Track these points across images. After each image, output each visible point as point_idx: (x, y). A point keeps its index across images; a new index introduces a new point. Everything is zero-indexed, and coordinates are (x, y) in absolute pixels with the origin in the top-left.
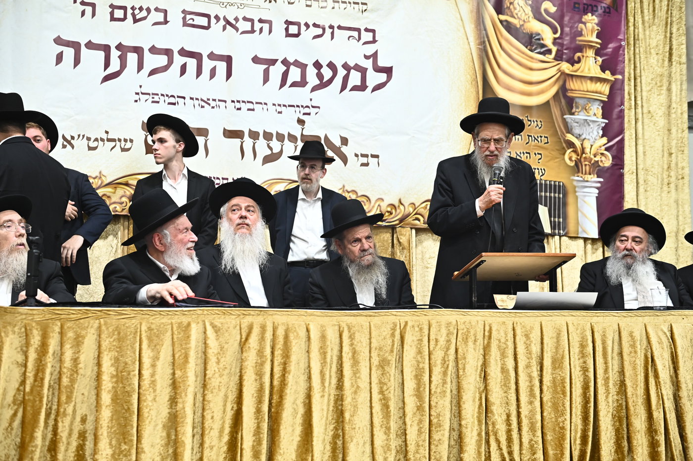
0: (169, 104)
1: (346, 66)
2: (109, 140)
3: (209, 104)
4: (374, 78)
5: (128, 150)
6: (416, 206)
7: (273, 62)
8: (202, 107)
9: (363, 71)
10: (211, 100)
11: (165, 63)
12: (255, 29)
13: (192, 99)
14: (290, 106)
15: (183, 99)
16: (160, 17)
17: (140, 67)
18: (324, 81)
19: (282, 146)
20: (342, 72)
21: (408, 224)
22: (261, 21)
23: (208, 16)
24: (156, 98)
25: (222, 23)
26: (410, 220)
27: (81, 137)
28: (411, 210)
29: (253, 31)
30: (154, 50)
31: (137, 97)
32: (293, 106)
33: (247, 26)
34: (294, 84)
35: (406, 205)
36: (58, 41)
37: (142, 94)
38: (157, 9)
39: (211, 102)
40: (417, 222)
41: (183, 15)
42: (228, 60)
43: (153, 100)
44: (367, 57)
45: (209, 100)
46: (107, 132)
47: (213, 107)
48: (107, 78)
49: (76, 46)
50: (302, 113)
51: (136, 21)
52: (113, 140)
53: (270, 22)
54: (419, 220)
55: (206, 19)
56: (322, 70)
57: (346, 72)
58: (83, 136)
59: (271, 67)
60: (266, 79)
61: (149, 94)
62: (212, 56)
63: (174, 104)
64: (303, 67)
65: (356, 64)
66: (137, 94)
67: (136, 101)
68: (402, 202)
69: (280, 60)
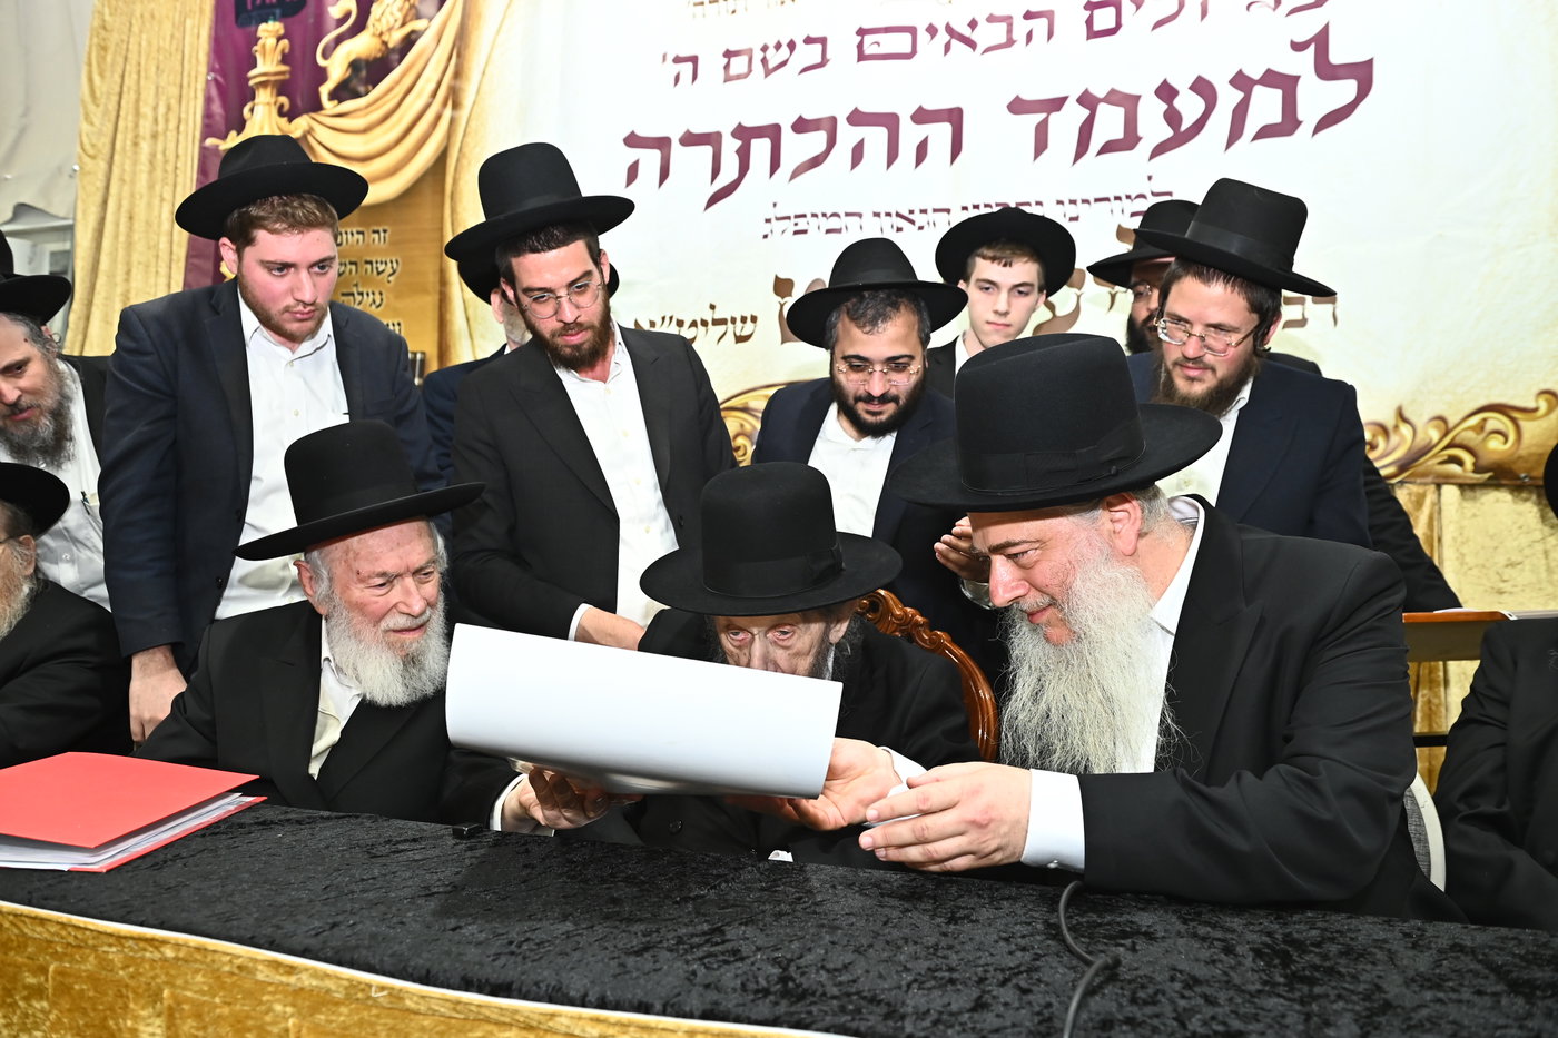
0: (828, 231)
1: (1241, 82)
2: (716, 322)
3: (913, 222)
4: (1317, 97)
5: (747, 338)
6: (1451, 425)
7: (1057, 104)
8: (899, 230)
9: (1286, 84)
10: (917, 212)
11: (822, 147)
12: (1015, 37)
13: (877, 215)
14: (1097, 200)
15: (856, 218)
16: (812, 54)
17: (775, 164)
18: (1183, 128)
19: (1079, 297)
20: (1228, 98)
21: (1424, 475)
22: (1029, 16)
23: (912, 31)
24: (802, 224)
25: (943, 37)
26: (1431, 462)
27: (667, 320)
28: (1435, 435)
29: (1010, 42)
30: (801, 126)
31: (766, 228)
32: (1107, 199)
33: (998, 33)
34: (1108, 148)
35: (1419, 422)
36: (633, 141)
37: (778, 219)
38: (809, 40)
39: (916, 217)
40: (1454, 468)
41: (859, 38)
42: (954, 117)
43: (798, 228)
44: (1298, 47)
45: (911, 212)
46: (712, 307)
47: (921, 228)
48: (715, 199)
49: (662, 144)
50: (1128, 213)
51: (768, 72)
52: (723, 322)
53: (1049, 15)
54: (1460, 462)
55: (907, 37)
56: (1177, 103)
57: (1240, 95)
58: (671, 318)
59: (1054, 117)
60: (1041, 145)
61: (789, 218)
62: (921, 116)
63: (838, 231)
64: (1130, 103)
65: (1269, 72)
66: (768, 221)
67: (765, 236)
68: (1407, 414)
69: (1075, 94)
